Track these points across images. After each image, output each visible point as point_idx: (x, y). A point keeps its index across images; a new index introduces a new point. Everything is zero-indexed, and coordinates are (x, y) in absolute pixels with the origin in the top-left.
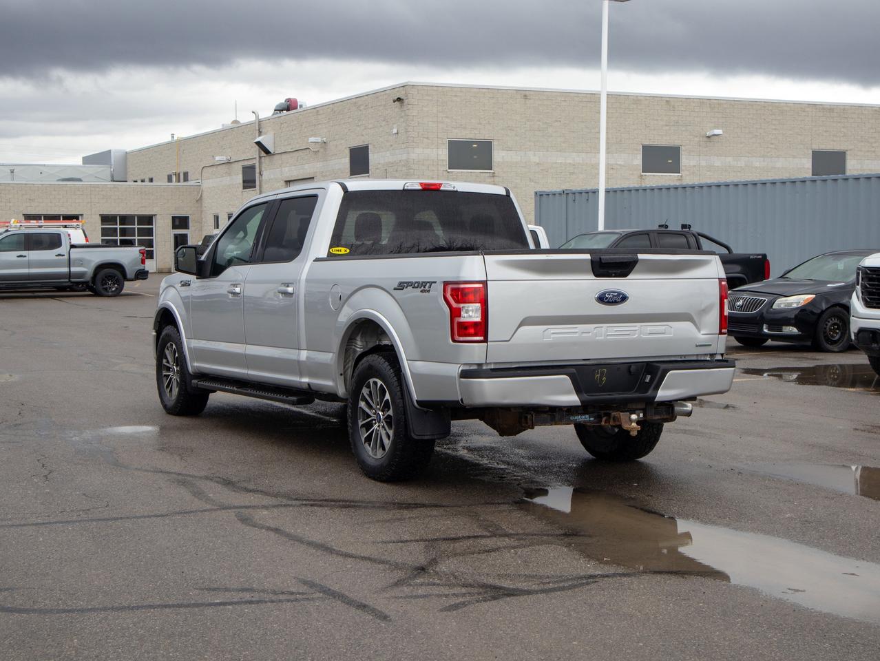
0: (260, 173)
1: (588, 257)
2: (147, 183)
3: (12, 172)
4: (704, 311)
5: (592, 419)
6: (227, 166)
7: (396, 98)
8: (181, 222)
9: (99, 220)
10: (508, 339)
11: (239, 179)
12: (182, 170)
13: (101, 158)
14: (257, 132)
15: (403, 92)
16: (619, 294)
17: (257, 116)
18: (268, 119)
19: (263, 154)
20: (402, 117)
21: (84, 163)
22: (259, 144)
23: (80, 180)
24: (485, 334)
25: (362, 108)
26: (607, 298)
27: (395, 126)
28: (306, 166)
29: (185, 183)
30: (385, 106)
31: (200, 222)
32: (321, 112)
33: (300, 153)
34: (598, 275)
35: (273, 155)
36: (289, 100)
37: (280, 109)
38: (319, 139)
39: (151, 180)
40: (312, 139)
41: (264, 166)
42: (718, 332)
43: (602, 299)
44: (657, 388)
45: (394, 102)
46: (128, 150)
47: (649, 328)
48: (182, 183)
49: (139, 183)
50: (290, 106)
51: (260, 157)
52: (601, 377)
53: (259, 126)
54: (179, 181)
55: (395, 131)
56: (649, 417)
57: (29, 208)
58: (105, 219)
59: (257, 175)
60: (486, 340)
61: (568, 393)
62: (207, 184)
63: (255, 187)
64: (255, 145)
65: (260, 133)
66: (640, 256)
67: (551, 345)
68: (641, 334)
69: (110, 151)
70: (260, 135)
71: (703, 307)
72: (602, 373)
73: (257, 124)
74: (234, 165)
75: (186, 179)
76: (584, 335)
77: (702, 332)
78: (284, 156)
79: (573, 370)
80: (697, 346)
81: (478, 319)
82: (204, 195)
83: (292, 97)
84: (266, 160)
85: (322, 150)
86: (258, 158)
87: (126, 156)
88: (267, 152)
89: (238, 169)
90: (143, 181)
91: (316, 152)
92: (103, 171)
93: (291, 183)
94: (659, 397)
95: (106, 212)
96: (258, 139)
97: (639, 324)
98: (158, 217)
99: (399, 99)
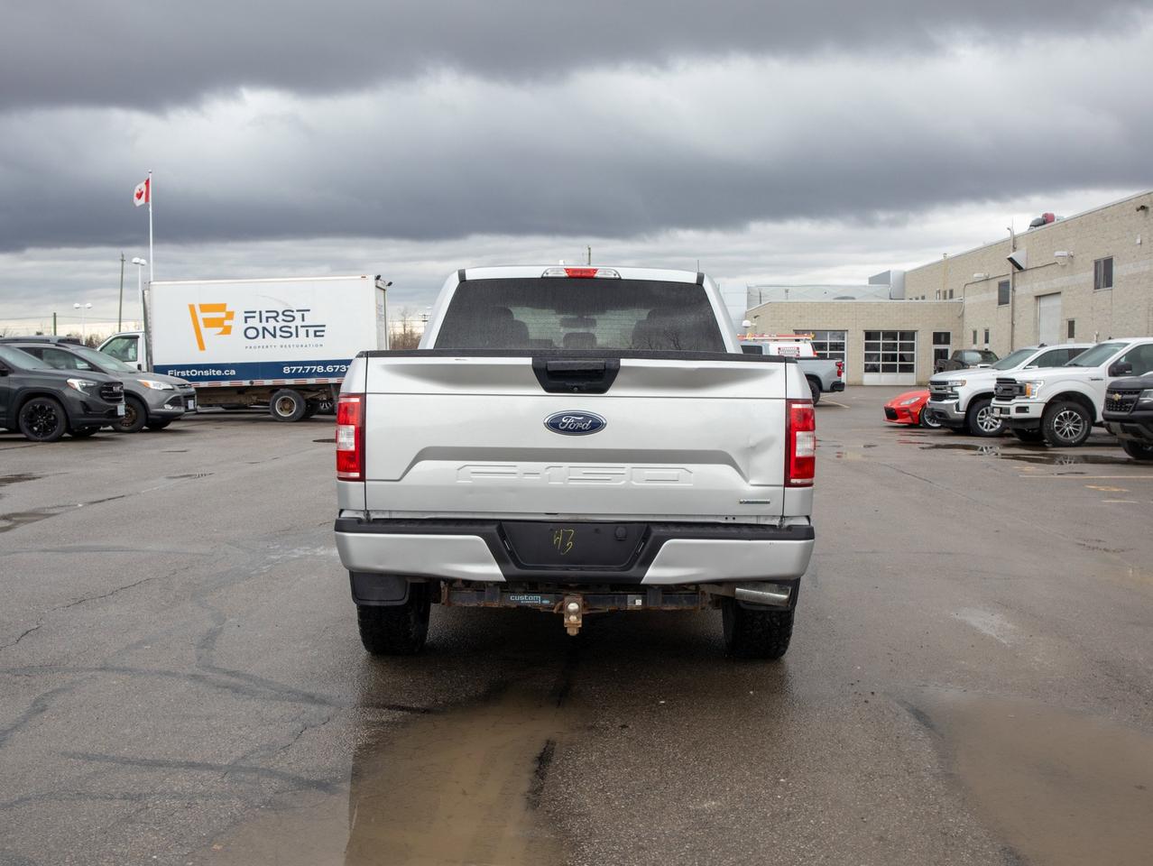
0: (1013, 289)
1: (528, 361)
2: (920, 301)
3: (787, 291)
4: (753, 450)
5: (546, 602)
6: (983, 283)
7: (1139, 206)
8: (941, 338)
9: (863, 336)
10: (398, 478)
11: (995, 295)
12: (948, 288)
13: (882, 279)
14: (1012, 248)
15: (1149, 200)
16: (587, 417)
17: (1012, 233)
18: (1023, 235)
19: (1017, 270)
20: (1146, 226)
21: (870, 283)
22: (1011, 260)
23: (853, 298)
24: (361, 468)
25: (1108, 219)
26: (564, 424)
27: (1139, 236)
28: (1055, 281)
29: (951, 301)
30: (1130, 215)
31: (961, 337)
32: (1070, 225)
33: (1049, 267)
34: (550, 389)
35: (1026, 270)
36: (1045, 215)
37: (1036, 224)
38: (1065, 253)
39: (923, 298)
40: (1057, 253)
41: (1017, 282)
42: (783, 483)
43: (555, 425)
44: (647, 563)
45: (1138, 210)
46: (906, 270)
47: (647, 472)
48: (948, 301)
49: (914, 300)
50: (1046, 219)
51: (1014, 274)
52: (564, 542)
53: (1014, 243)
54: (945, 298)
55: (1138, 241)
56: (652, 606)
57: (799, 325)
58: (869, 335)
59: (1011, 291)
60: (362, 478)
61: (482, 561)
62: (969, 301)
63: (1008, 303)
64: (1008, 261)
65: (1015, 249)
66: (624, 362)
67: (470, 490)
68: (631, 480)
69: (889, 272)
70: (1014, 251)
71: (752, 442)
72: (566, 536)
73: (1011, 241)
74: (992, 281)
75: (951, 297)
76: (527, 477)
77: (752, 482)
78: (1035, 272)
79: (493, 529)
80: (741, 503)
81: (352, 448)
82: (965, 312)
83: (1049, 212)
84: (1019, 275)
85: (1069, 264)
86: (1011, 275)
87: (905, 276)
88: (1020, 268)
89: (995, 285)
90: (917, 299)
91: (1064, 266)
92: (882, 289)
93: (1042, 299)
94: (649, 578)
95: (869, 328)
96: (1012, 255)
97: (628, 466)
98: (920, 332)
99: (1143, 208)
